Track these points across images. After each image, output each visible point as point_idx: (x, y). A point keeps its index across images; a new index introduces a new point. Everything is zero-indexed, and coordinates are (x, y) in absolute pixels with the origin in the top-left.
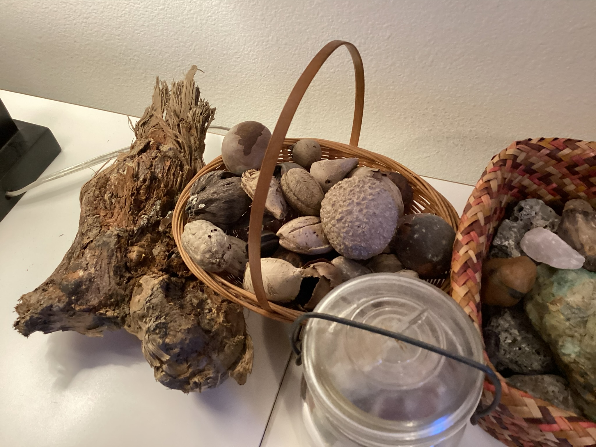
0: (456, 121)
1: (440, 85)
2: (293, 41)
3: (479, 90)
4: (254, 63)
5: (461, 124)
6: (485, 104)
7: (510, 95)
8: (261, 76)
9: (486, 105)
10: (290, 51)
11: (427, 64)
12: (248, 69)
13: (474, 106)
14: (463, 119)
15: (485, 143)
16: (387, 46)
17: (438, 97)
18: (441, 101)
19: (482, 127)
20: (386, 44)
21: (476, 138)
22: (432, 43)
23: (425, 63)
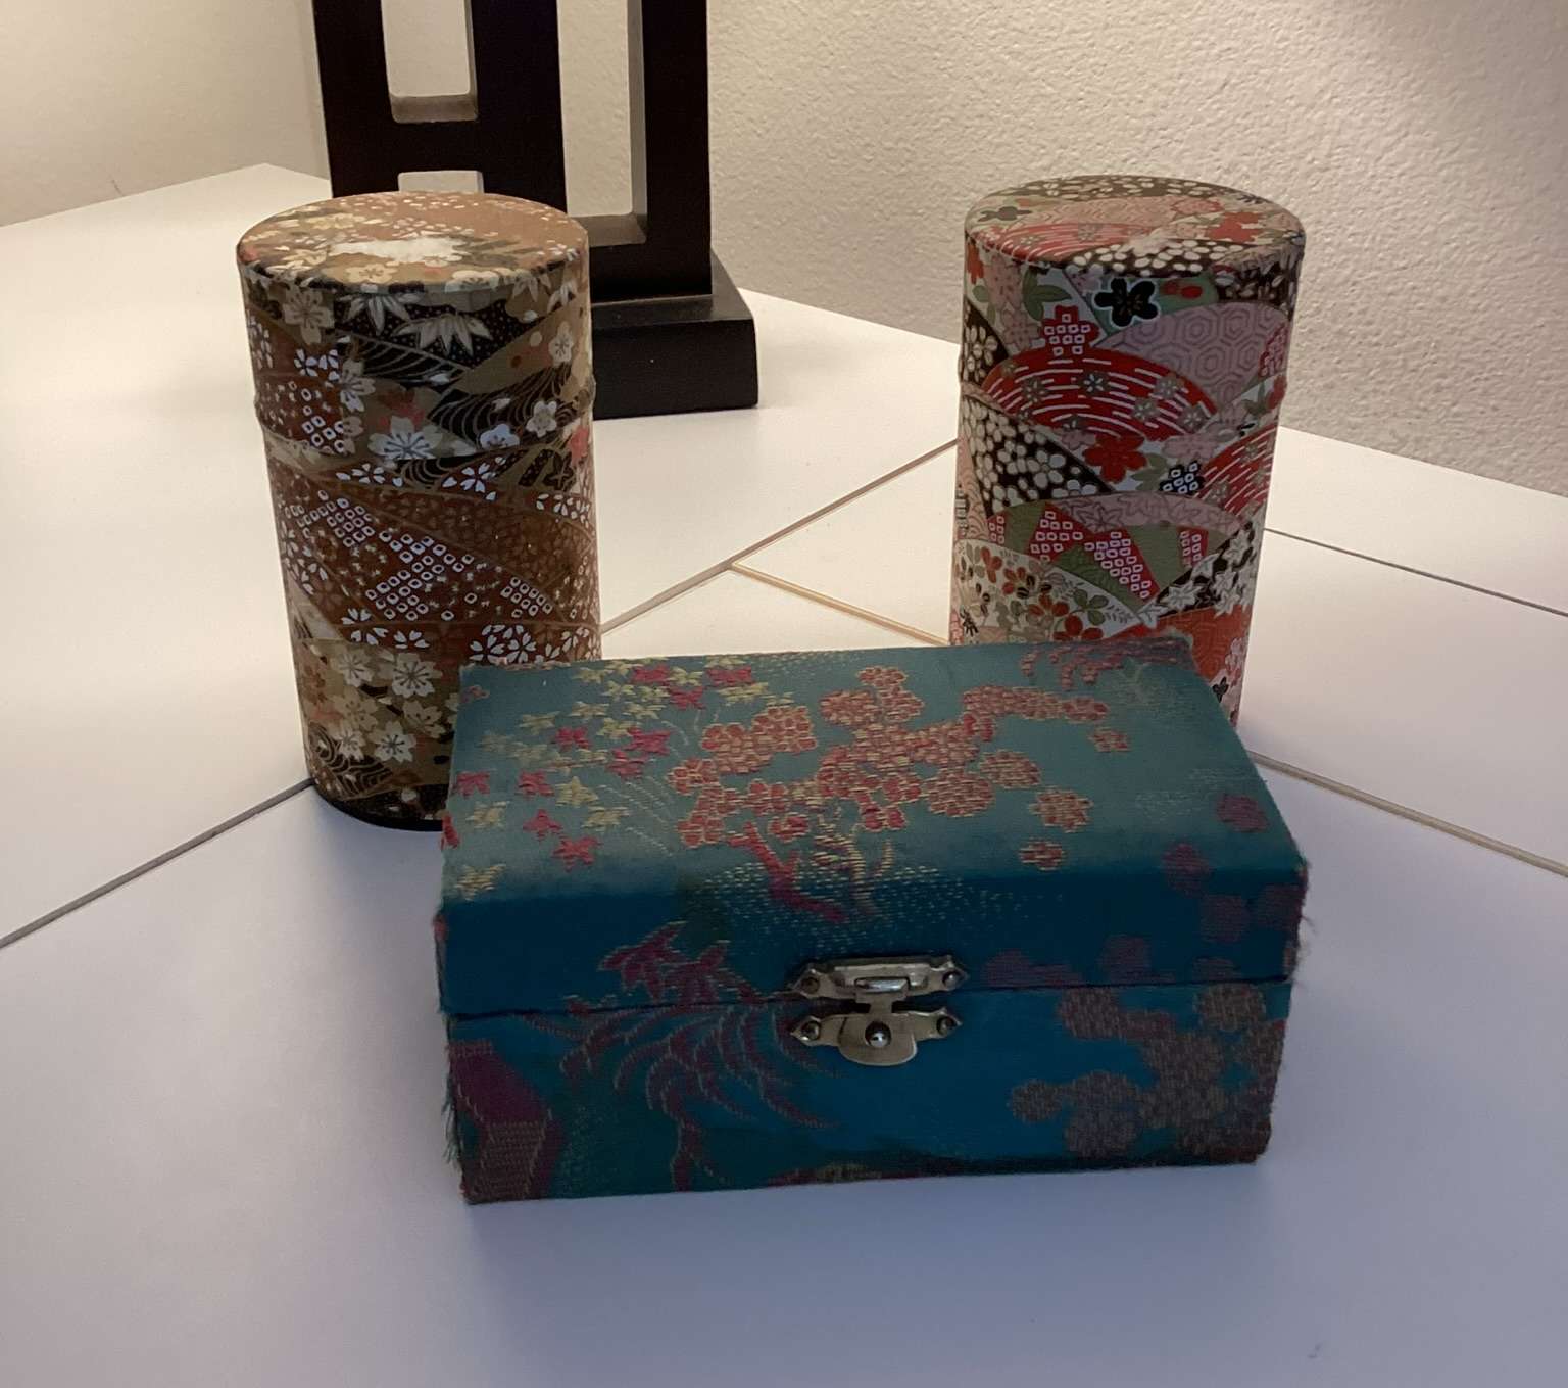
0: (1398, 353)
1: (1351, 228)
2: (998, 105)
3: (1453, 245)
4: (902, 175)
5: (1412, 364)
6: (1471, 291)
7: (1536, 258)
8: (915, 214)
9: (1474, 295)
10: (989, 137)
11: (1316, 163)
12: (887, 194)
13: (1444, 299)
14: (1415, 348)
15: (1481, 432)
16: (1219, 109)
17: (1347, 272)
18: (1354, 284)
19: (1470, 374)
20: (1215, 107)
21: (1456, 415)
22: (1327, 96)
23: (1313, 160)
